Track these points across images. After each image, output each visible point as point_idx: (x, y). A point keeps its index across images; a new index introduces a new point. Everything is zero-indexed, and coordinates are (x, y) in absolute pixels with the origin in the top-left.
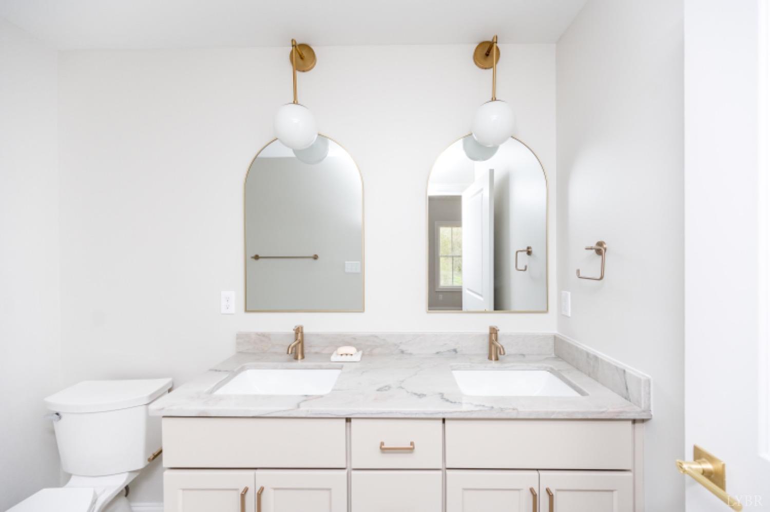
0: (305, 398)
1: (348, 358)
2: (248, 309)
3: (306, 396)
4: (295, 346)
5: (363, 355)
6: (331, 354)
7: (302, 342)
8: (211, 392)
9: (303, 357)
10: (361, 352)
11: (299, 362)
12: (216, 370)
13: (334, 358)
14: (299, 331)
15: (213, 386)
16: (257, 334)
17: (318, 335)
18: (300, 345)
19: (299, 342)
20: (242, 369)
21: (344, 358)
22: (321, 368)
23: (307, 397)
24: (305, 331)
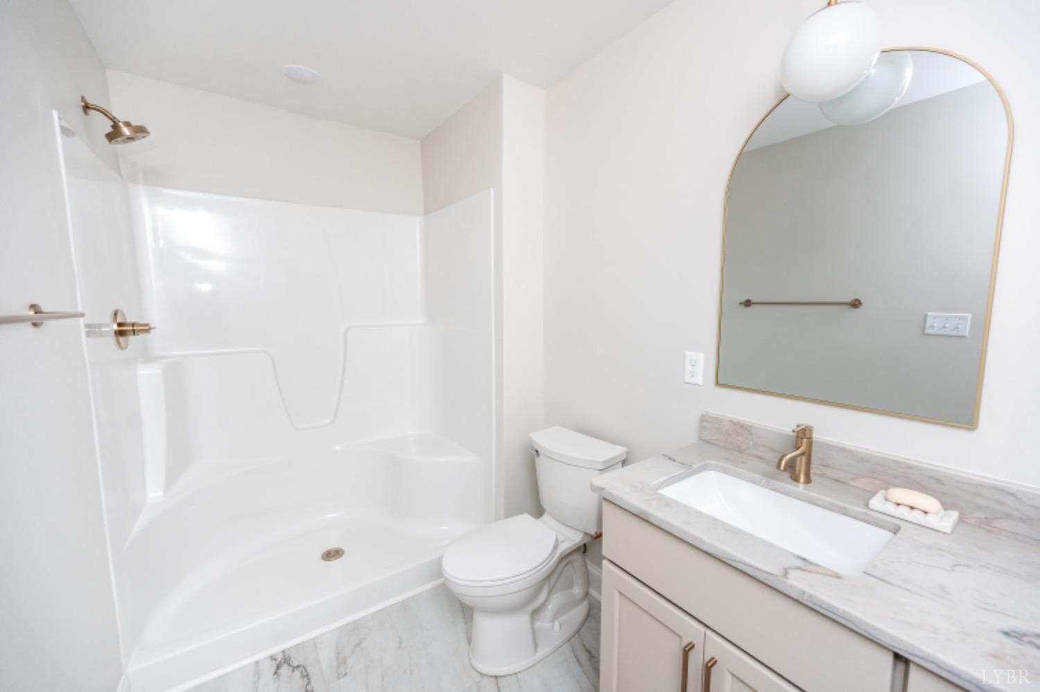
0: (799, 563)
1: (917, 516)
2: (720, 382)
3: (804, 559)
4: (793, 460)
5: (961, 520)
6: (874, 493)
7: (808, 454)
8: (661, 486)
9: (808, 480)
10: (954, 515)
11: (801, 487)
12: (670, 458)
13: (876, 502)
14: (803, 435)
15: (662, 479)
16: (734, 423)
17: (843, 450)
18: (804, 459)
19: (803, 454)
20: (704, 468)
21: (903, 512)
22: (844, 512)
23: (805, 565)
24: (817, 436)
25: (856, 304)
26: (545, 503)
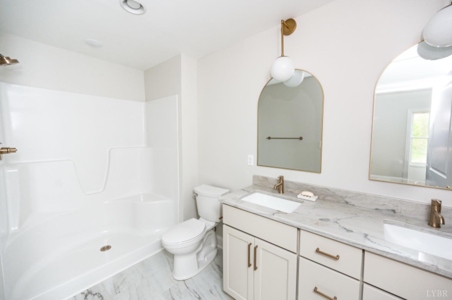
1: (308, 198)
2: (259, 164)
3: (279, 211)
4: (279, 186)
5: (318, 198)
6: (298, 194)
7: (283, 184)
8: (241, 198)
9: (283, 192)
10: (317, 197)
11: (281, 195)
12: (244, 190)
13: (299, 196)
14: (281, 178)
15: (241, 196)
16: (263, 177)
17: (292, 182)
18: (281, 186)
19: (281, 184)
20: (254, 192)
21: (305, 198)
22: (292, 200)
23: (279, 212)
24: (285, 179)
25: (301, 138)
26: (200, 214)
